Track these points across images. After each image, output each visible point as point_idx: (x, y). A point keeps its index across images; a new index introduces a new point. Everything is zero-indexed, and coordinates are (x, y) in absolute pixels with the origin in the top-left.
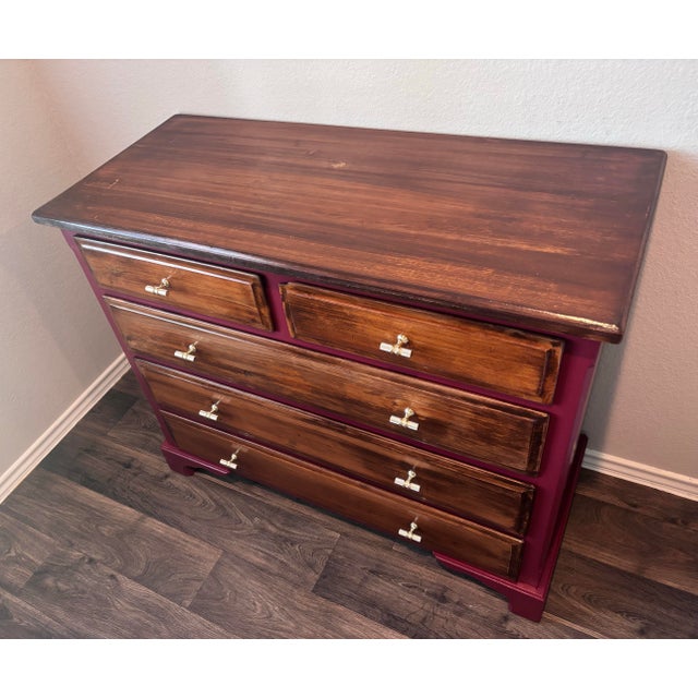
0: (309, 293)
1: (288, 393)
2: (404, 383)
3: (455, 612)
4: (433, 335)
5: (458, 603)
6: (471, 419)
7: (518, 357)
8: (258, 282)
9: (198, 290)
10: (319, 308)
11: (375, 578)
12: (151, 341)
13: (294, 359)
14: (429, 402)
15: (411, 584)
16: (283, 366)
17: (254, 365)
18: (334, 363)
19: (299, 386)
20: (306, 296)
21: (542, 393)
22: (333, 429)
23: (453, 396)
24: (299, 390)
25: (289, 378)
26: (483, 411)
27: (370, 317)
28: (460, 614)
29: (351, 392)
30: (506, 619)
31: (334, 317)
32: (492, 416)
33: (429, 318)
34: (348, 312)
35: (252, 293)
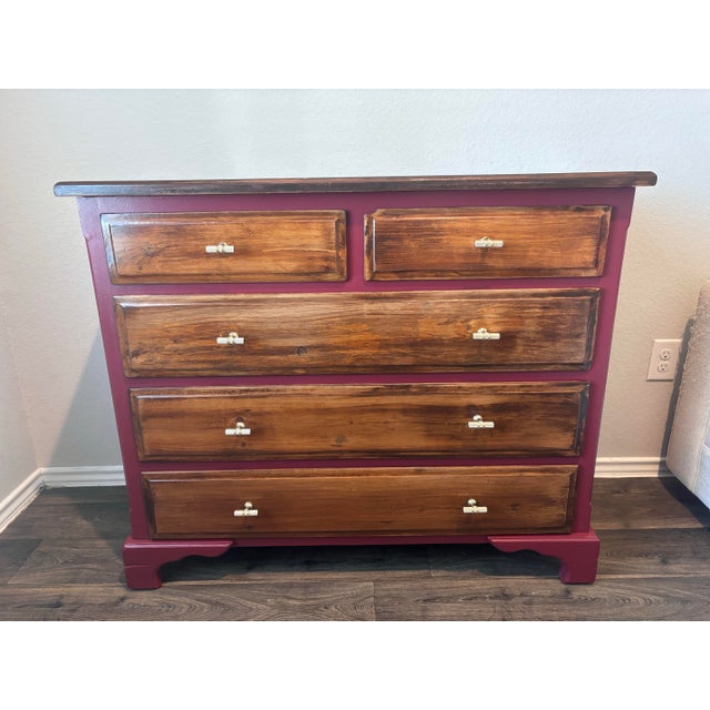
0: (397, 216)
1: (348, 361)
2: (480, 297)
3: (525, 603)
4: (512, 228)
5: (522, 595)
6: (539, 317)
7: (580, 230)
8: (344, 217)
9: (266, 246)
10: (407, 230)
11: (433, 604)
12: (172, 346)
13: (366, 307)
14: (501, 311)
15: (470, 596)
16: (351, 322)
17: (314, 334)
18: (410, 297)
19: (365, 345)
20: (394, 219)
21: (596, 263)
22: (395, 394)
23: (524, 296)
24: (364, 352)
25: (354, 338)
26: (550, 303)
27: (458, 225)
28: (530, 603)
29: (424, 330)
30: (568, 592)
31: (420, 236)
32: (558, 305)
33: (510, 212)
34: (435, 226)
35: (334, 232)
